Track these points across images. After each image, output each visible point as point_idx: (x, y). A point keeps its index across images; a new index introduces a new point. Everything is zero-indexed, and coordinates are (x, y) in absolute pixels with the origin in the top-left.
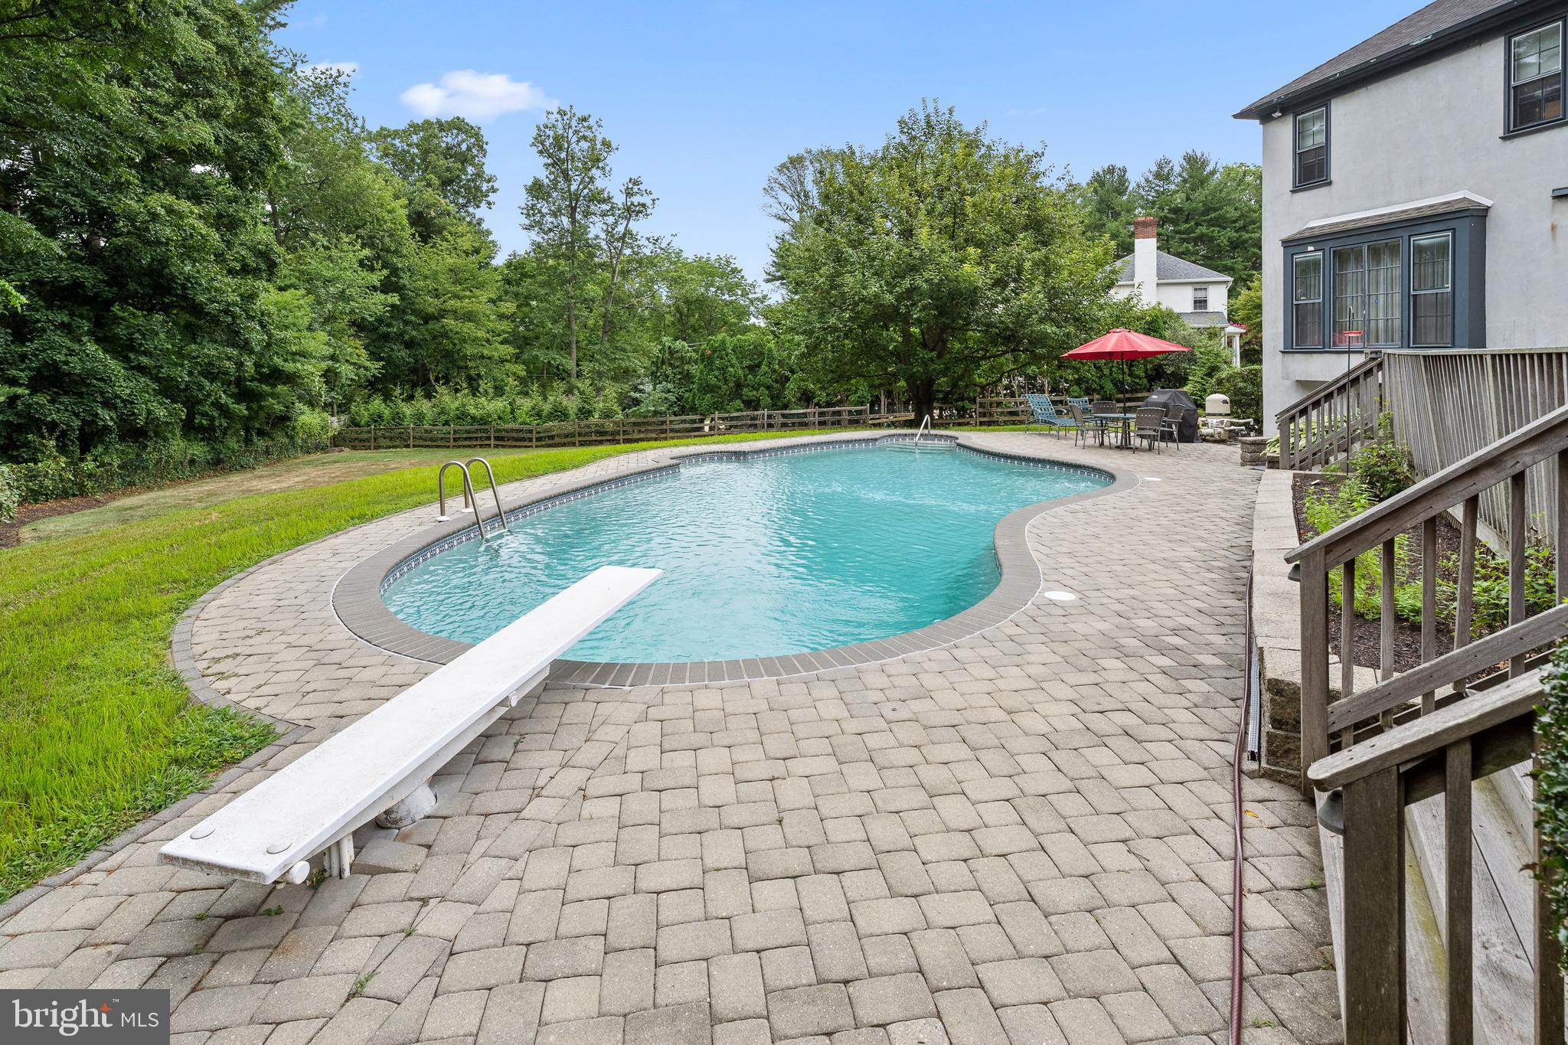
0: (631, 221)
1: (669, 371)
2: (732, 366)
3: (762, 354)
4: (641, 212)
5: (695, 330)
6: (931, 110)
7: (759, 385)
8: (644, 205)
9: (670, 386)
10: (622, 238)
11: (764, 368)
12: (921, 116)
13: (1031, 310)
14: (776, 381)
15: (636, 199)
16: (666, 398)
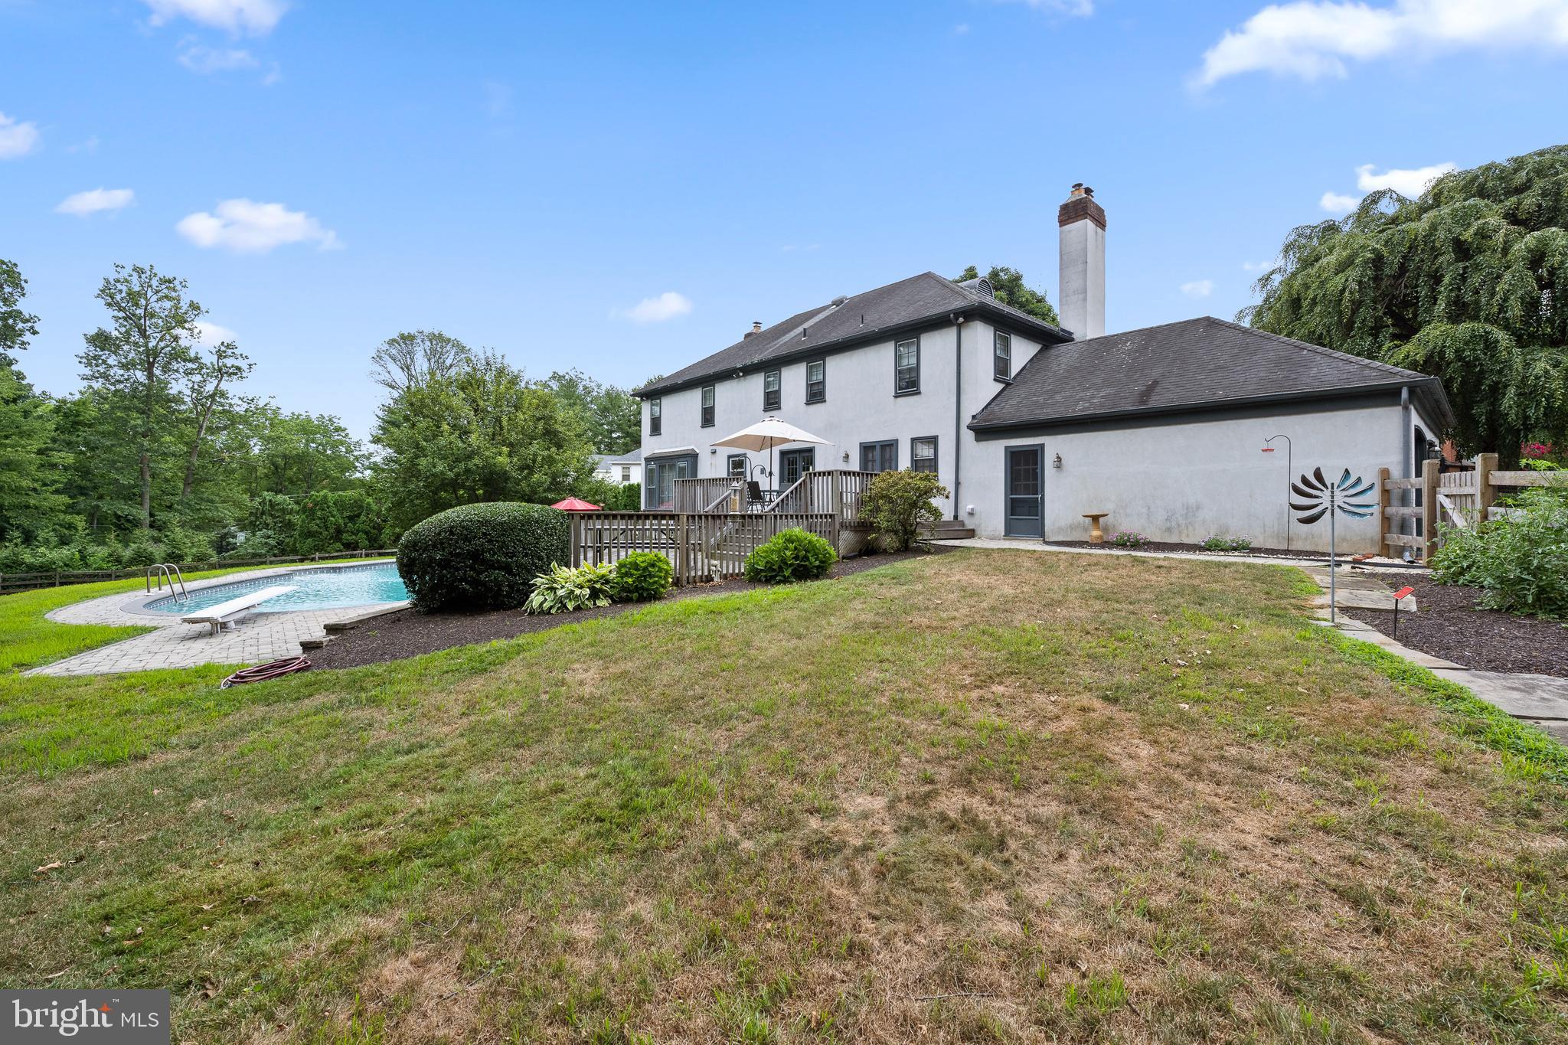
0: (223, 382)
1: (269, 520)
2: (333, 516)
3: (361, 507)
4: (236, 374)
5: (291, 482)
6: (489, 354)
7: (358, 531)
8: (239, 368)
9: (270, 533)
10: (213, 396)
11: (363, 517)
12: (482, 356)
13: (540, 484)
14: (374, 528)
15: (229, 362)
16: (266, 543)
